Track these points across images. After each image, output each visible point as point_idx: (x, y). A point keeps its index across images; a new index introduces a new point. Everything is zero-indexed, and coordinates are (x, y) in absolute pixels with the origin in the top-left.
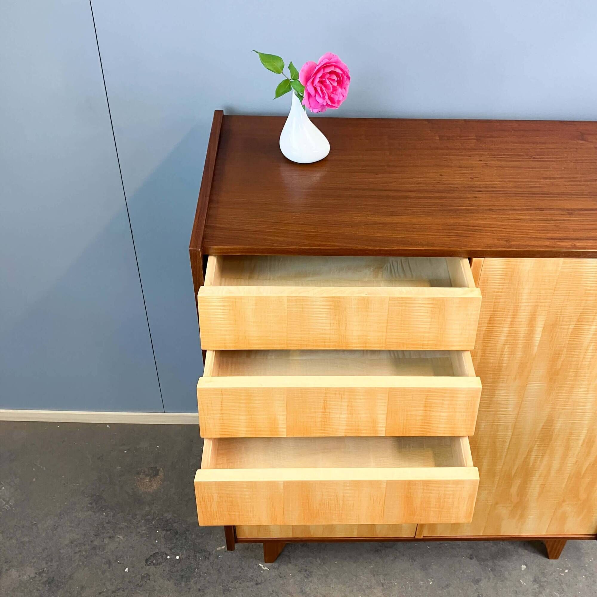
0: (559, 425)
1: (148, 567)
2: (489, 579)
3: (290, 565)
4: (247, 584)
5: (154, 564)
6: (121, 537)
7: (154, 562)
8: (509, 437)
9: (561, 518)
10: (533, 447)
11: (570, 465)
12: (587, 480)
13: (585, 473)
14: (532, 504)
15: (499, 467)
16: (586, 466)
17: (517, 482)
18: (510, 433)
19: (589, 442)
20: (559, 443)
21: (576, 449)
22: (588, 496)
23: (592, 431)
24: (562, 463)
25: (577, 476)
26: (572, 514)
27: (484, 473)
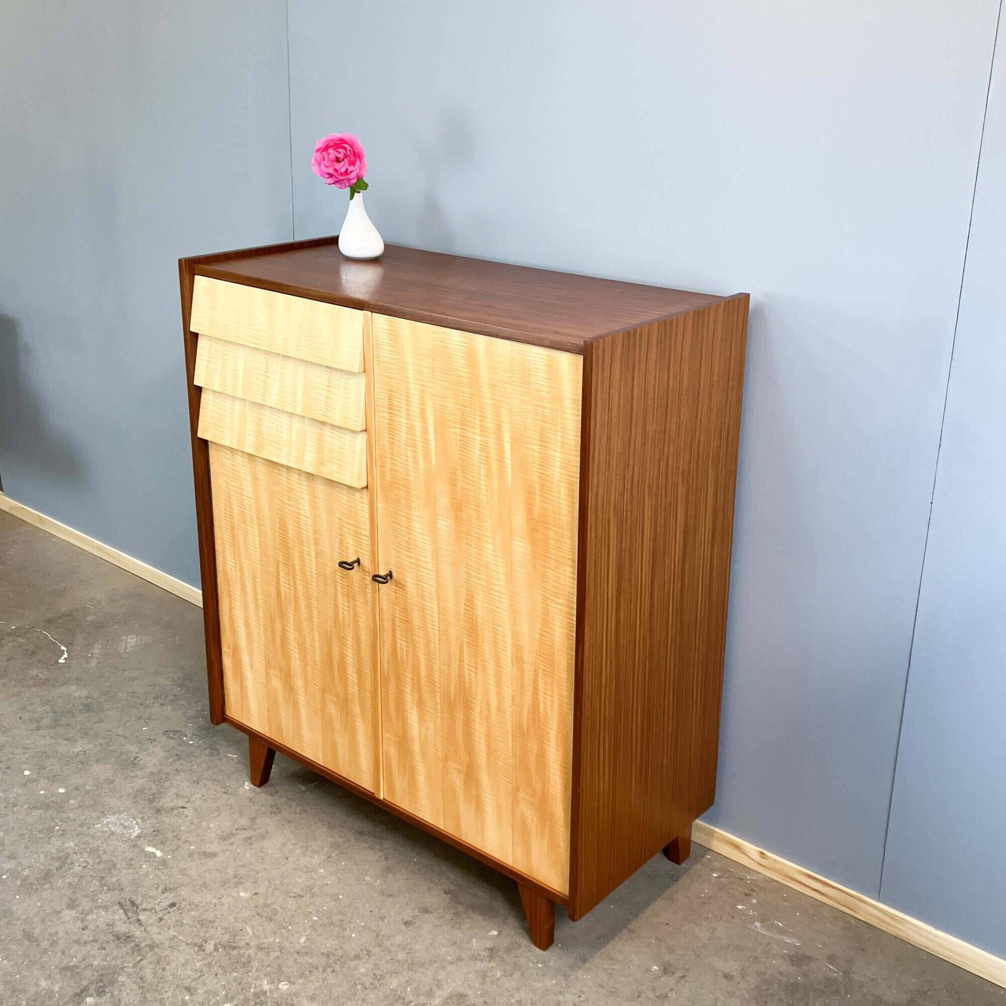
2: (442, 917)
8: (436, 615)
9: (522, 832)
10: (463, 646)
11: (508, 702)
12: (534, 747)
13: (528, 729)
14: (484, 779)
15: (436, 675)
16: (525, 714)
17: (460, 716)
18: (436, 607)
19: (518, 660)
20: (487, 647)
21: (508, 669)
22: (543, 791)
23: (515, 634)
24: (499, 694)
25: (520, 733)
26: (533, 827)
27: (423, 682)
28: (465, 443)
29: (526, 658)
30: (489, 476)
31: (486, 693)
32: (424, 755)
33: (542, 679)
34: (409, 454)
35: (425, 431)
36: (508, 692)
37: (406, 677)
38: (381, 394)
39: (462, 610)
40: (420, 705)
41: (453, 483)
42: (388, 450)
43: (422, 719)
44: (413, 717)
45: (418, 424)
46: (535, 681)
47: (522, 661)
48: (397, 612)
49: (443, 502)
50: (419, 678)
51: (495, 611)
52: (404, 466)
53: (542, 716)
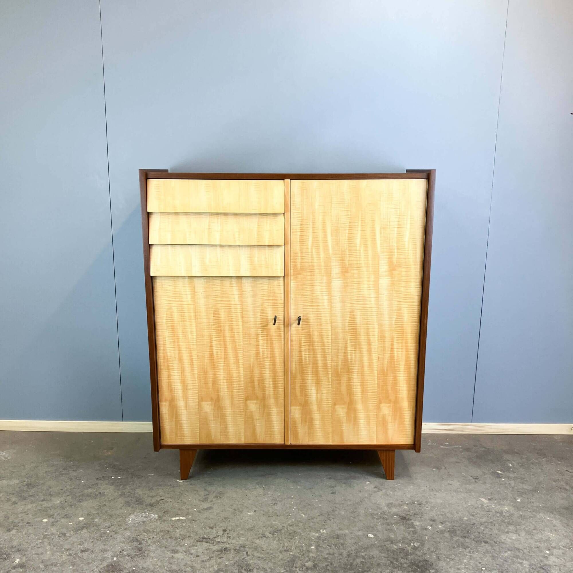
0: (359, 319)
1: (98, 481)
2: (342, 486)
3: (198, 481)
4: (167, 487)
5: (102, 480)
6: (81, 470)
7: (103, 479)
8: (330, 332)
9: (383, 423)
10: (347, 342)
11: (375, 361)
12: (390, 378)
13: (387, 370)
14: (360, 406)
15: (329, 362)
16: (386, 362)
17: (344, 379)
18: (329, 328)
19: (382, 337)
20: (363, 338)
21: (375, 344)
22: (396, 397)
23: (380, 326)
24: (370, 359)
25: (383, 374)
26: (389, 418)
27: (320, 369)
28: (351, 238)
29: (387, 335)
30: (366, 251)
31: (361, 361)
32: (319, 408)
33: (396, 342)
34: (314, 250)
35: (325, 236)
36: (375, 356)
37: (308, 371)
38: (295, 223)
39: (347, 324)
40: (318, 382)
41: (342, 260)
42: (299, 252)
43: (318, 390)
44: (312, 391)
45: (320, 235)
46: (392, 345)
47: (385, 337)
48: (303, 338)
49: (336, 270)
50: (317, 367)
51: (367, 318)
52: (311, 258)
53: (396, 361)
